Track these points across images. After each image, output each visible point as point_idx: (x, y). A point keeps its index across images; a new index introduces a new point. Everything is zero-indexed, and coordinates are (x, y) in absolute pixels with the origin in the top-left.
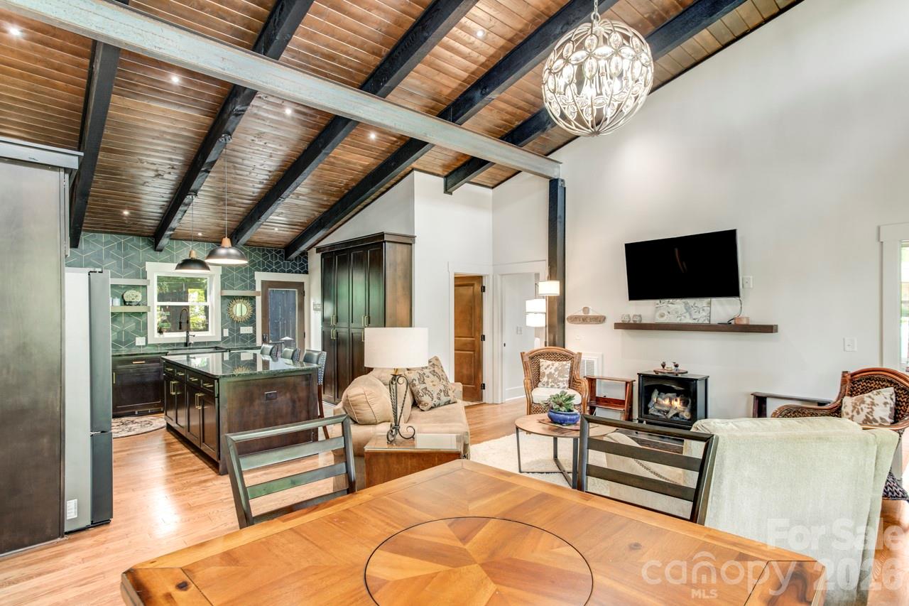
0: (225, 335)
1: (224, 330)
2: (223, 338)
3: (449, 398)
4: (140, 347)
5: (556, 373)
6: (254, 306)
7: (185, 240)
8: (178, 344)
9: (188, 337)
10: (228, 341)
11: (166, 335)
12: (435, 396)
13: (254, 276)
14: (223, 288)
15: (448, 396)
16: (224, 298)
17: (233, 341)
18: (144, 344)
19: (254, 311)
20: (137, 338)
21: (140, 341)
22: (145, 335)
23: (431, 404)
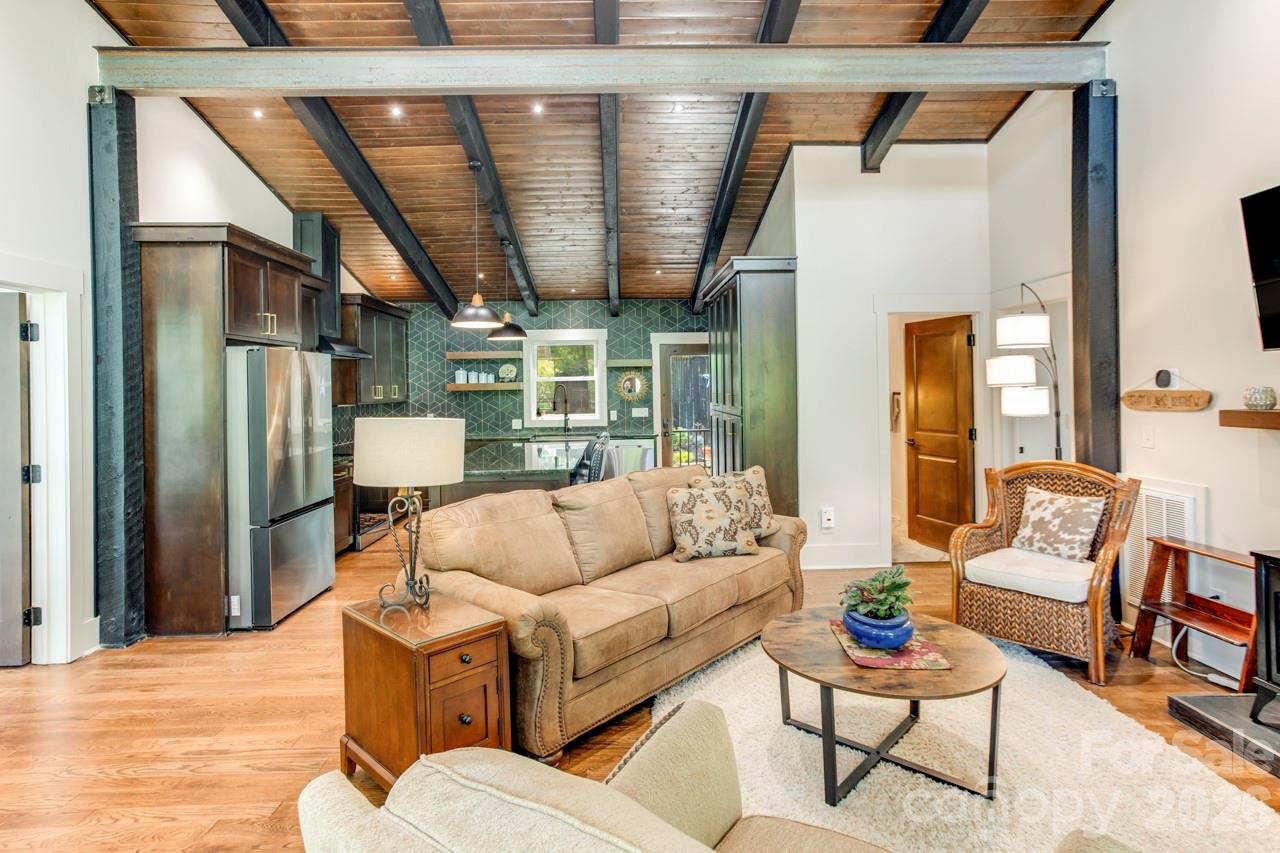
0: (612, 419)
1: (612, 412)
2: (610, 423)
3: (733, 545)
4: (516, 430)
5: (1057, 521)
6: (650, 380)
7: (562, 300)
8: (557, 429)
9: (566, 421)
10: (617, 427)
11: (545, 417)
12: (703, 536)
13: (649, 339)
14: (610, 356)
15: (735, 540)
16: (610, 370)
17: (623, 425)
18: (520, 428)
19: (650, 387)
20: (514, 421)
21: (516, 424)
22: (521, 416)
23: (691, 550)
